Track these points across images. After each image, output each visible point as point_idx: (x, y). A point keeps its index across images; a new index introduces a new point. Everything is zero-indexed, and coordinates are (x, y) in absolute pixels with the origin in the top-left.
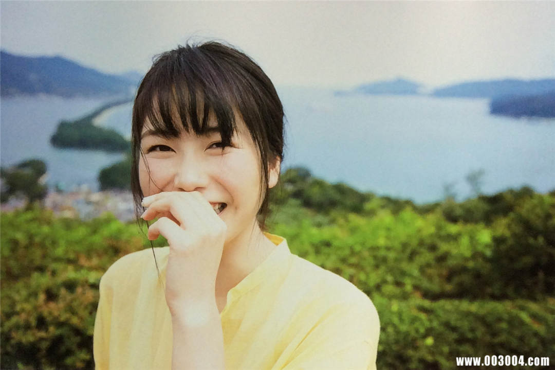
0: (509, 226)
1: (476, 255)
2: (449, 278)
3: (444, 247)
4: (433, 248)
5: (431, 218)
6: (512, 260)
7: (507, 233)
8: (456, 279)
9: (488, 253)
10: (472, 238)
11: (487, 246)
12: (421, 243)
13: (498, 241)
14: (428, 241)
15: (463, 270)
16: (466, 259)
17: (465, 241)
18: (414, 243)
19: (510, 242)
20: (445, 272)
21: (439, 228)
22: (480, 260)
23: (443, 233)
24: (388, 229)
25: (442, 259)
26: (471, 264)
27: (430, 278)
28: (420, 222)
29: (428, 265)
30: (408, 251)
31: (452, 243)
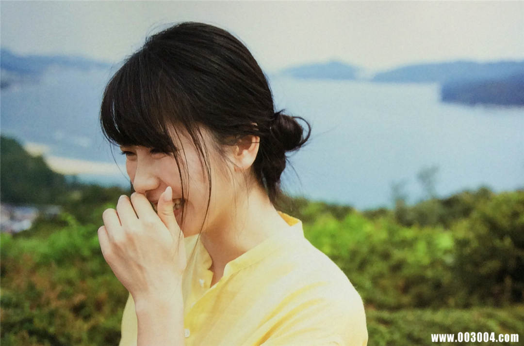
0: (472, 228)
1: (434, 263)
2: (405, 289)
3: (398, 254)
4: (386, 256)
5: (382, 221)
6: (477, 265)
7: (471, 235)
8: (414, 291)
9: (449, 260)
10: (430, 244)
11: (446, 252)
12: (372, 251)
13: (461, 244)
14: (380, 248)
15: (421, 279)
16: (425, 268)
17: (421, 247)
18: (365, 250)
19: (475, 244)
20: (401, 283)
21: (391, 233)
22: (440, 268)
23: (397, 238)
24: (333, 236)
25: (397, 267)
26: (429, 273)
27: (384, 290)
28: (368, 228)
29: (381, 275)
30: (358, 260)
31: (406, 249)
